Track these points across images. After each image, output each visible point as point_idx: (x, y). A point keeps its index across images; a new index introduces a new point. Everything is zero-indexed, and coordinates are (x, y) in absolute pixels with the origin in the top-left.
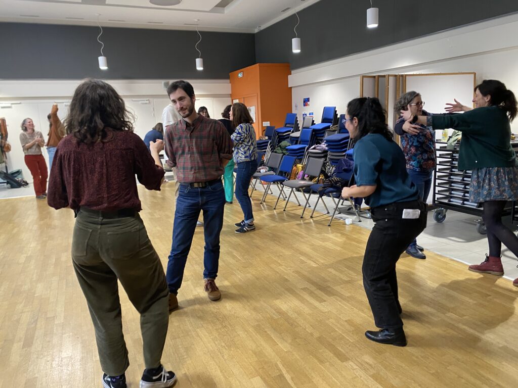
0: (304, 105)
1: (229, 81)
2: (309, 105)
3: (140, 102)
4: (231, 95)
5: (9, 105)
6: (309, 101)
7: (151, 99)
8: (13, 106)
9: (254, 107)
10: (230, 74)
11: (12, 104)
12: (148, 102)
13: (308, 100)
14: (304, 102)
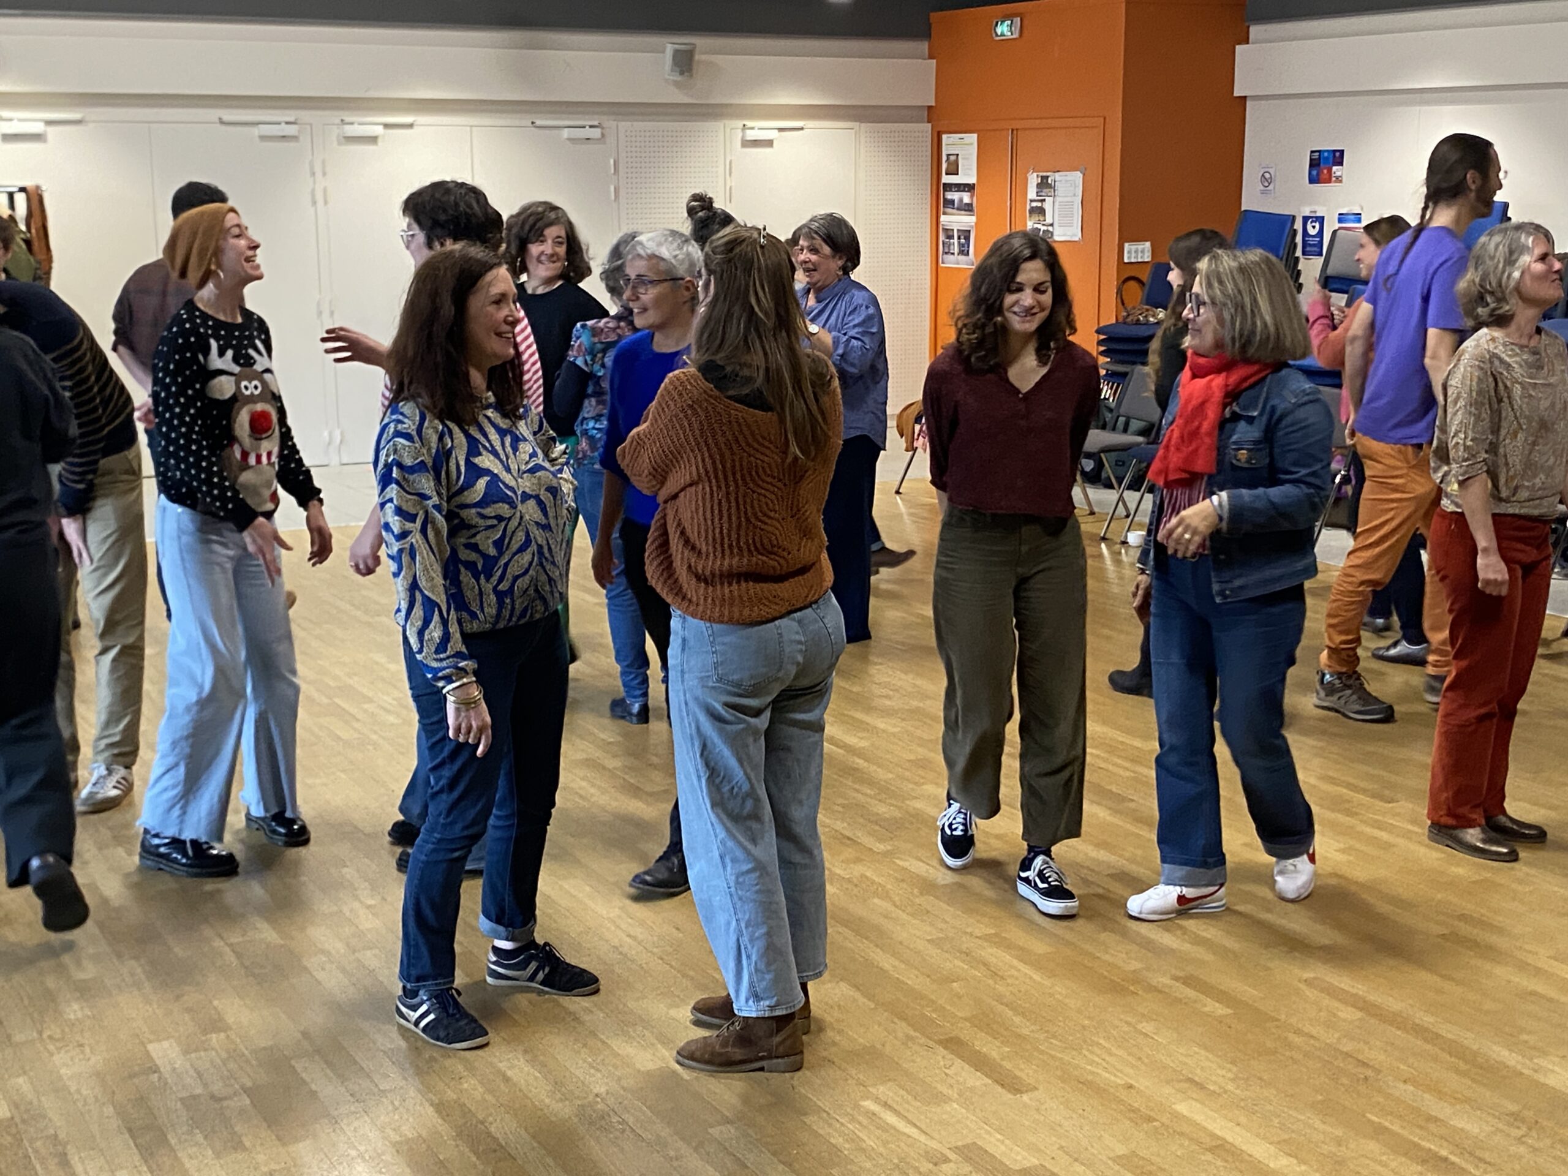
0: (1312, 180)
1: (924, 46)
2: (1339, 180)
3: (566, 133)
4: (931, 113)
5: (38, 128)
6: (1341, 164)
7: (610, 123)
8: (51, 131)
9: (1078, 176)
10: (935, 16)
11: (49, 123)
12: (596, 133)
13: (1338, 157)
14: (1314, 164)
